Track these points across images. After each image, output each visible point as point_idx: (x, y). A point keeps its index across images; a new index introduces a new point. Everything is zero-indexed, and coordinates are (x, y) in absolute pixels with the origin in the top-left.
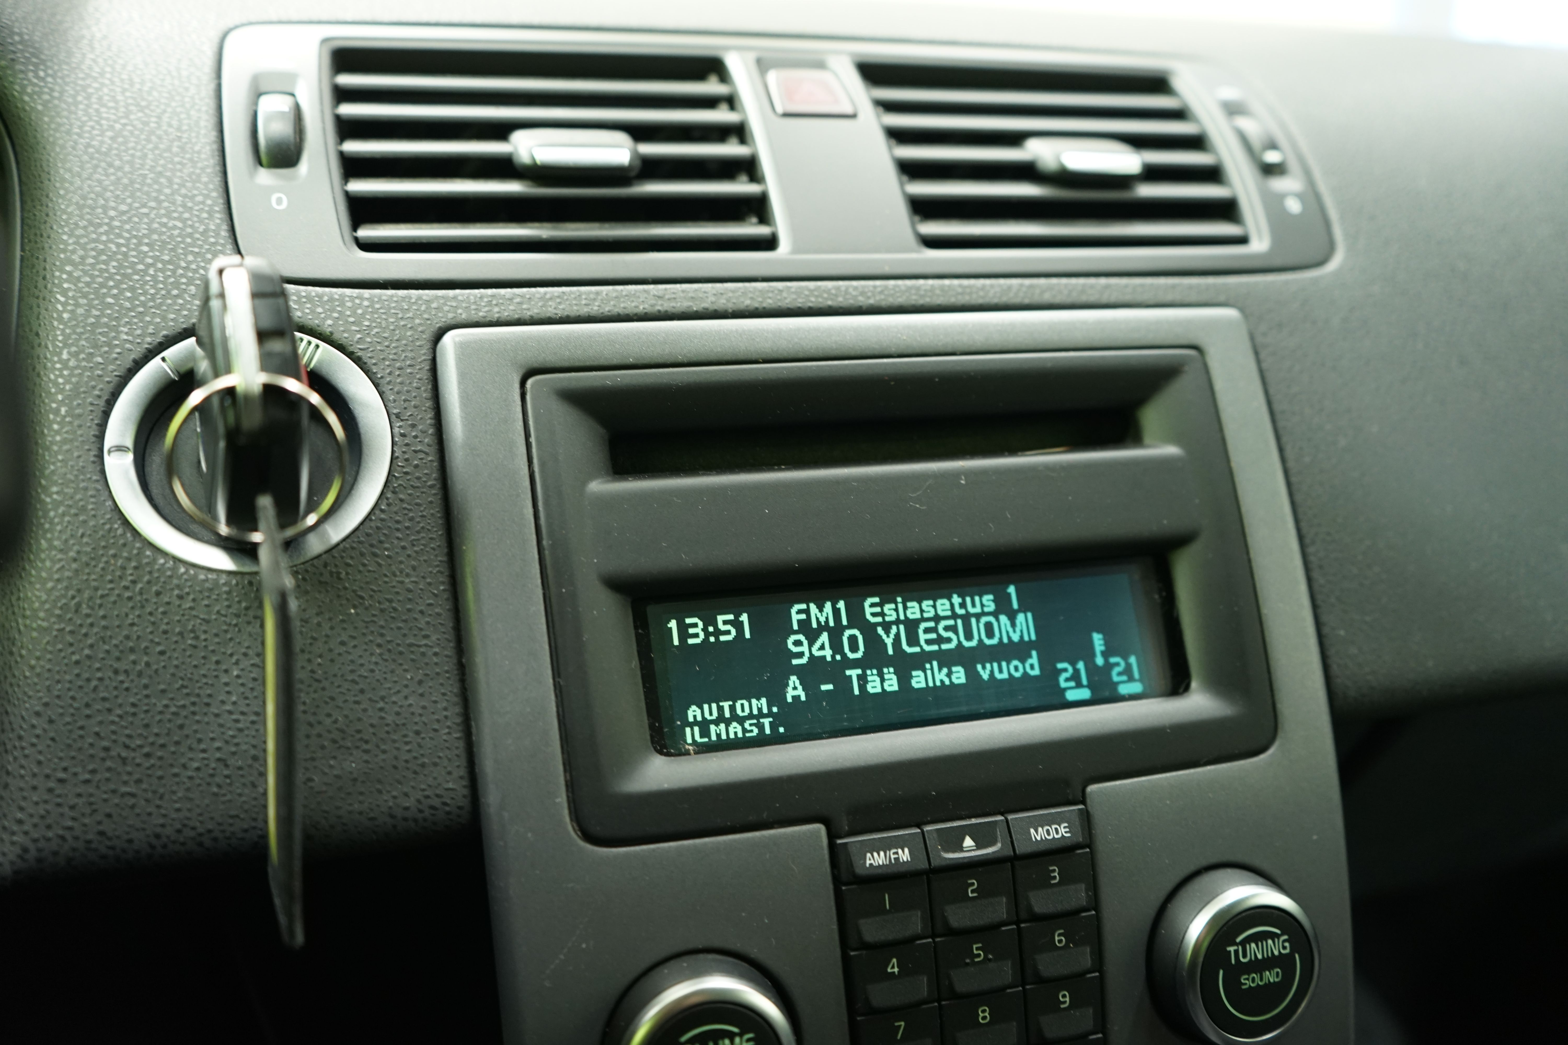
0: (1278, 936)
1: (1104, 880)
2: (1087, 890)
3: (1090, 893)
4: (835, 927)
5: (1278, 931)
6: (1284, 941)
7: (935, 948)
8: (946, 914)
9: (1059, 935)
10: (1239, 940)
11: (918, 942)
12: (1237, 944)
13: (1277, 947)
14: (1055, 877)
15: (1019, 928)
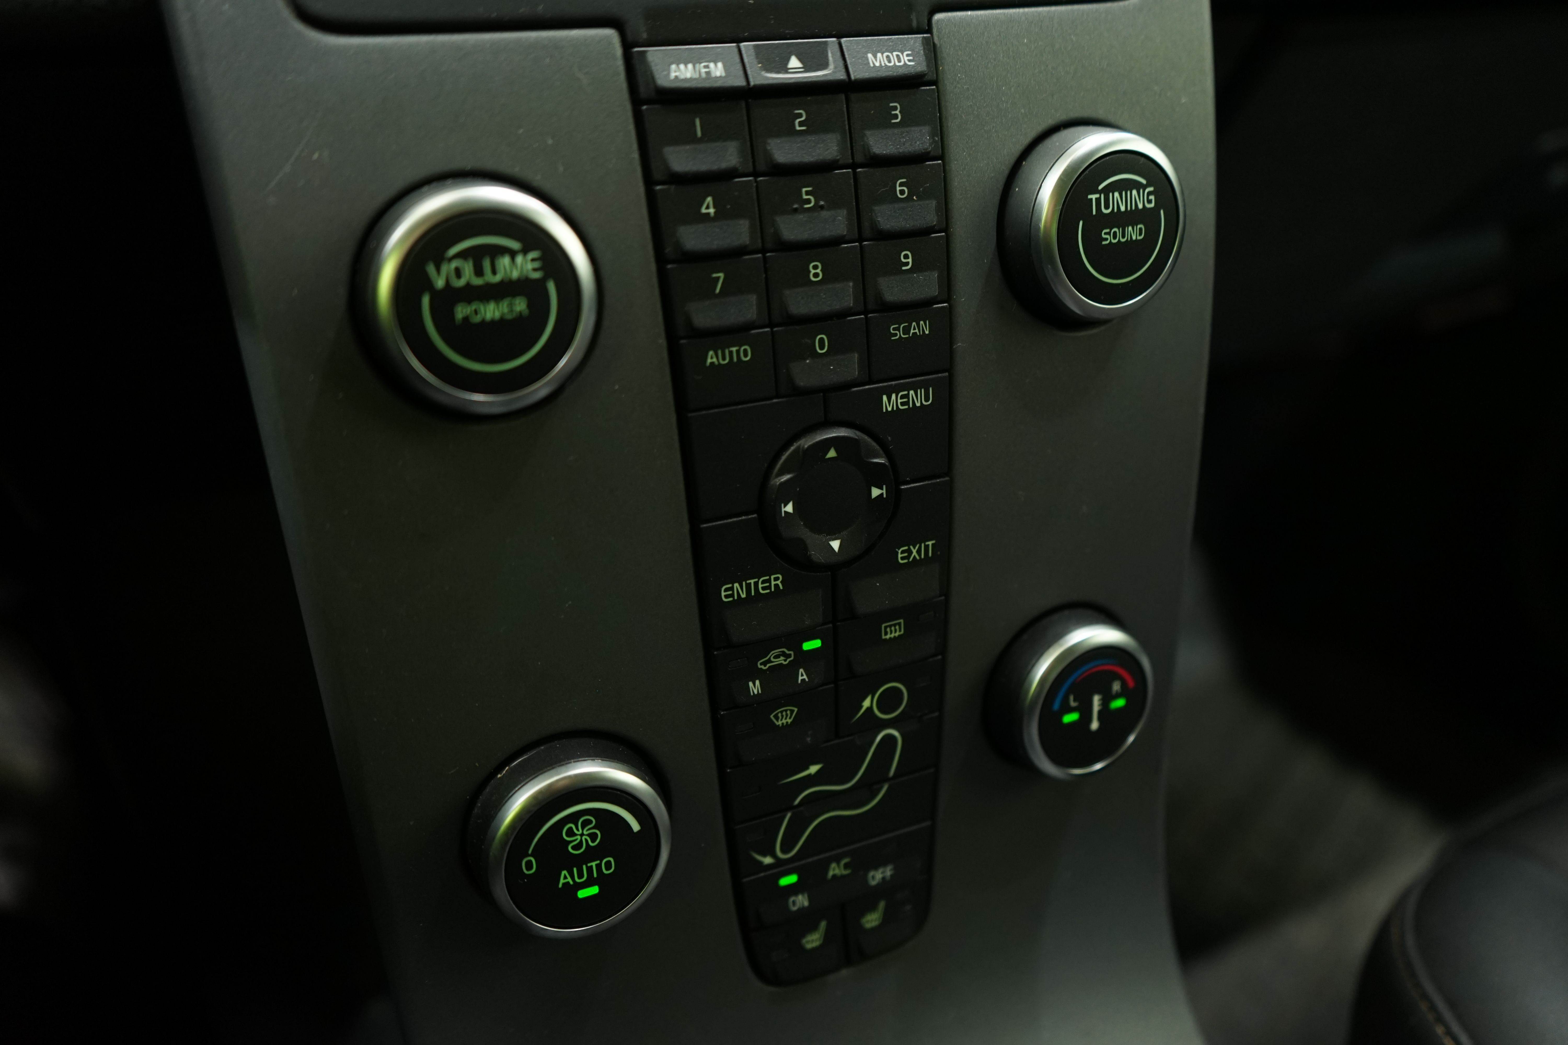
0: (1144, 187)
1: (953, 125)
2: (932, 135)
3: (937, 139)
4: (636, 155)
5: (1144, 182)
6: (1149, 194)
7: (757, 187)
8: (769, 148)
9: (901, 185)
10: (1100, 187)
11: (737, 180)
12: (1100, 192)
13: (1142, 200)
14: (896, 116)
15: (855, 173)
